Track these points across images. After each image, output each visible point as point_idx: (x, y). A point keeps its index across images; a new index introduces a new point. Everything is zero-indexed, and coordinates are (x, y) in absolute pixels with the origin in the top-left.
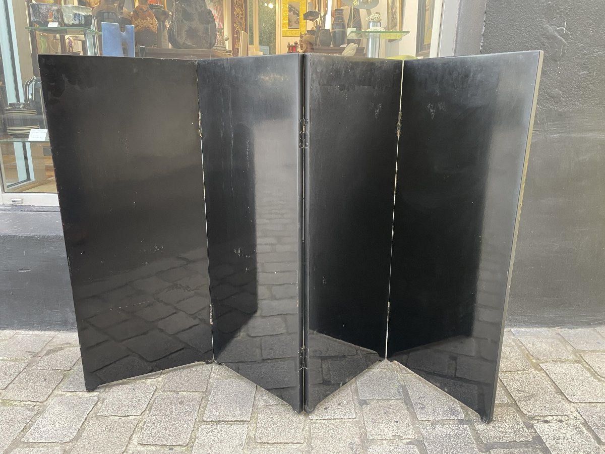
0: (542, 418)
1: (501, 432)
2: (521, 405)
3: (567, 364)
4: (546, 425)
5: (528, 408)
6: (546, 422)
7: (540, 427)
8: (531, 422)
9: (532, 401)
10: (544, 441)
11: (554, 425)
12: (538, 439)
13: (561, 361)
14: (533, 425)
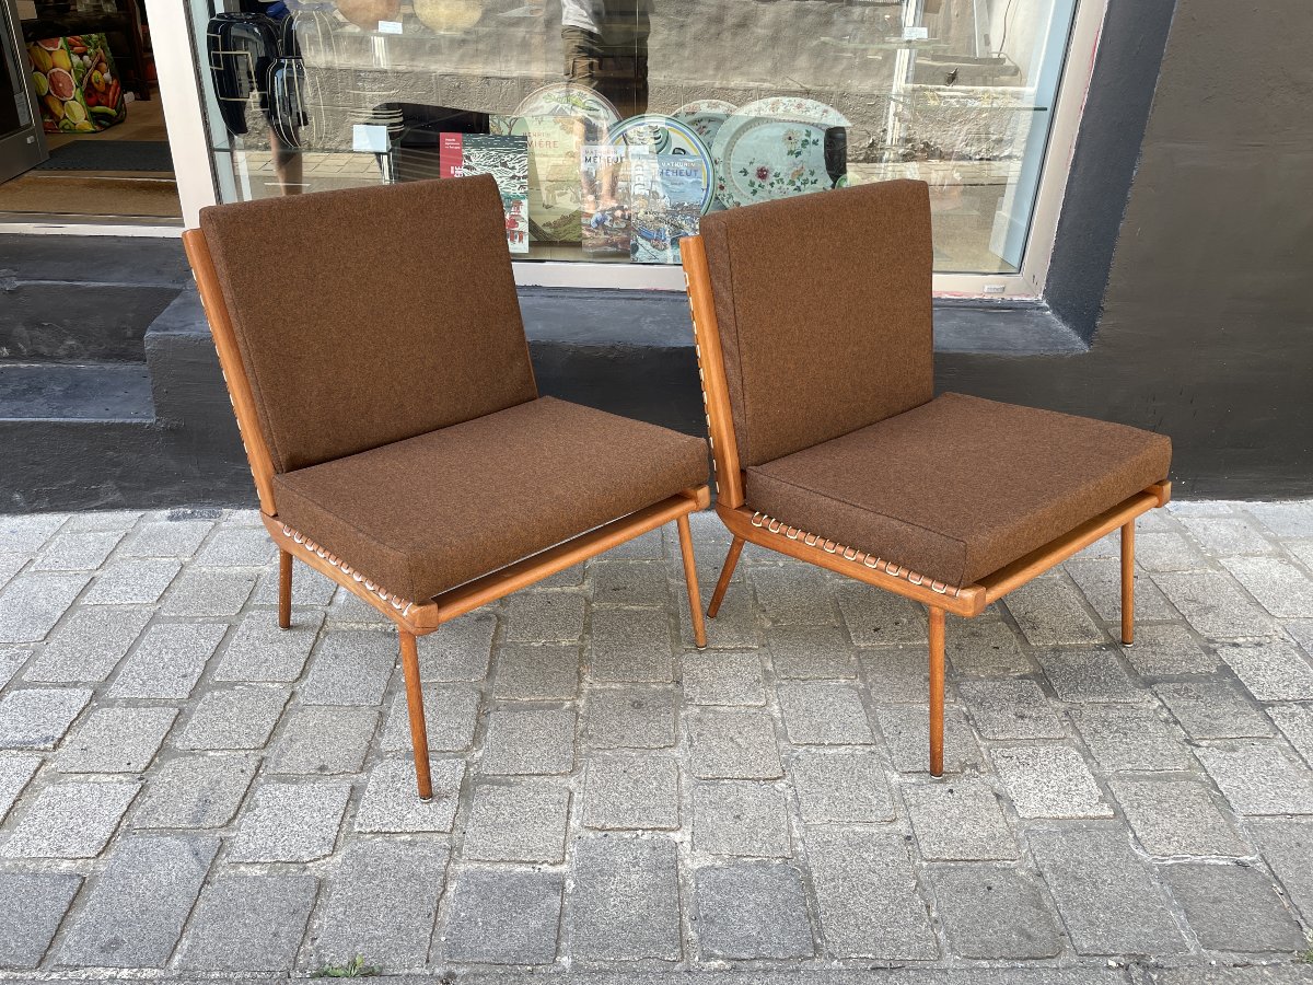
0: (1229, 640)
1: (1167, 660)
2: (1195, 621)
3: (1263, 559)
4: (1236, 651)
5: (1206, 626)
6: (1236, 645)
7: (1226, 654)
8: (1211, 646)
9: (1210, 615)
10: (1236, 672)
11: (1249, 650)
12: (1225, 670)
13: (1253, 555)
14: (1215, 651)
